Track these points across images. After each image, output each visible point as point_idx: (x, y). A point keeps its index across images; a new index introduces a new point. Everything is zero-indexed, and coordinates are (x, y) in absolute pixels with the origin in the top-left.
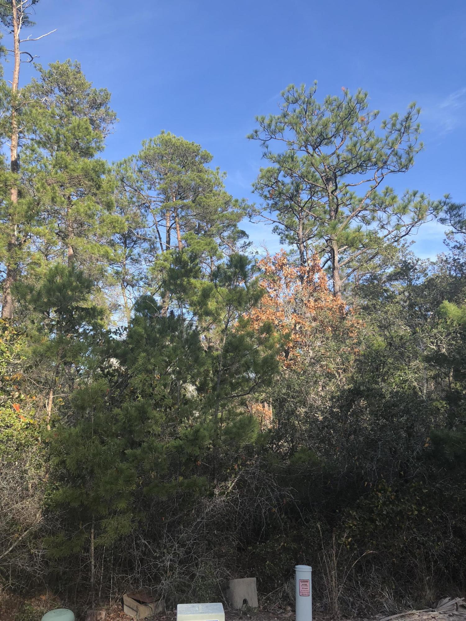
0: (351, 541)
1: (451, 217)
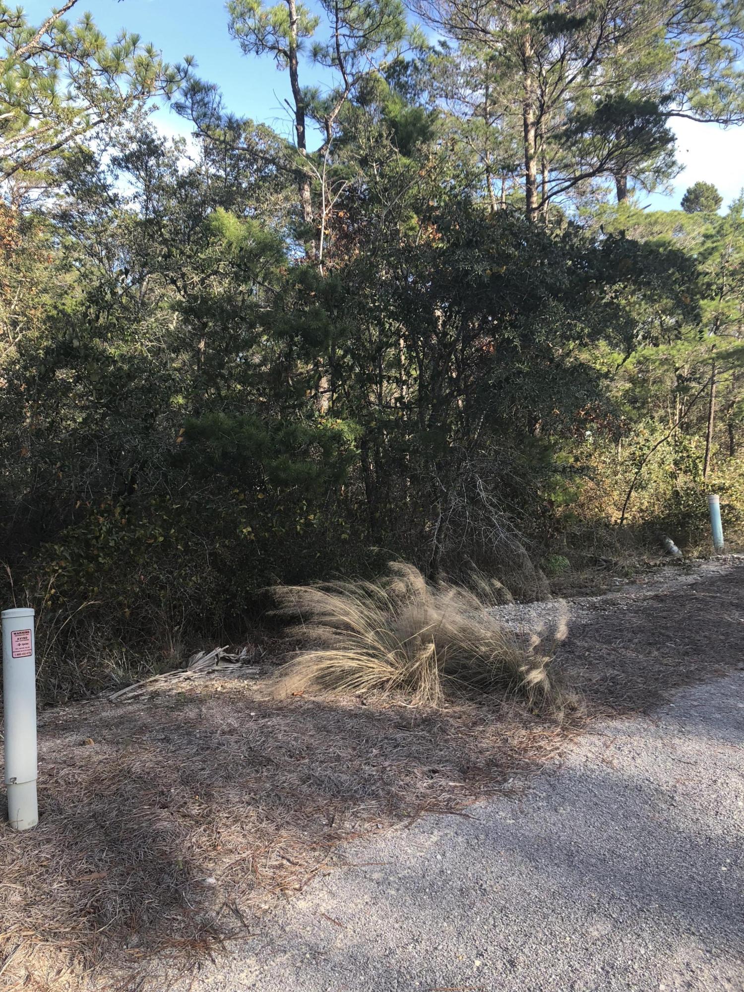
0: (56, 593)
1: (193, 104)
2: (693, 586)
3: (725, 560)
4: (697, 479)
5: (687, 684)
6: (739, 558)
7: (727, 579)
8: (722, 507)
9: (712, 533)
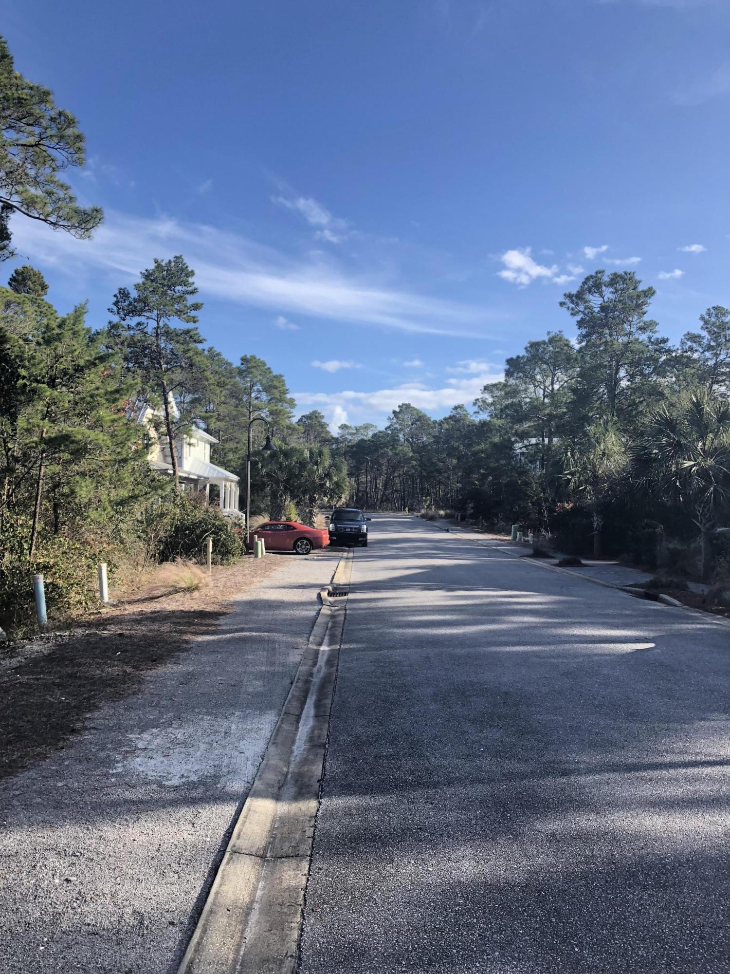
2: (17, 670)
3: (48, 639)
4: (23, 558)
5: (10, 774)
6: (60, 636)
7: (49, 658)
8: (46, 586)
9: (36, 610)
